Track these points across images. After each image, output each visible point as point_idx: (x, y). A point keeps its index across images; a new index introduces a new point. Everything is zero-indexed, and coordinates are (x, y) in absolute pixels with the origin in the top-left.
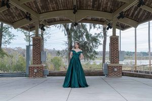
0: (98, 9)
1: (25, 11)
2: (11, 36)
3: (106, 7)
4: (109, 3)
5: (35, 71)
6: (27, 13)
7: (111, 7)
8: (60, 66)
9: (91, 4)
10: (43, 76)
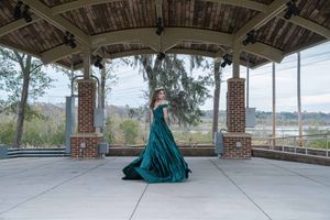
0: (205, 26)
1: (63, 29)
2: (46, 81)
3: (220, 23)
4: (227, 14)
5: (83, 145)
6: (67, 33)
7: (230, 21)
8: (136, 136)
9: (192, 15)
10: (98, 155)
